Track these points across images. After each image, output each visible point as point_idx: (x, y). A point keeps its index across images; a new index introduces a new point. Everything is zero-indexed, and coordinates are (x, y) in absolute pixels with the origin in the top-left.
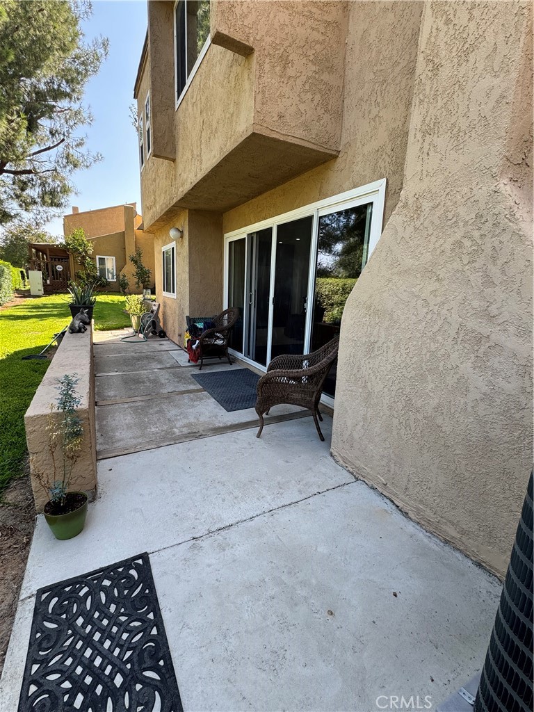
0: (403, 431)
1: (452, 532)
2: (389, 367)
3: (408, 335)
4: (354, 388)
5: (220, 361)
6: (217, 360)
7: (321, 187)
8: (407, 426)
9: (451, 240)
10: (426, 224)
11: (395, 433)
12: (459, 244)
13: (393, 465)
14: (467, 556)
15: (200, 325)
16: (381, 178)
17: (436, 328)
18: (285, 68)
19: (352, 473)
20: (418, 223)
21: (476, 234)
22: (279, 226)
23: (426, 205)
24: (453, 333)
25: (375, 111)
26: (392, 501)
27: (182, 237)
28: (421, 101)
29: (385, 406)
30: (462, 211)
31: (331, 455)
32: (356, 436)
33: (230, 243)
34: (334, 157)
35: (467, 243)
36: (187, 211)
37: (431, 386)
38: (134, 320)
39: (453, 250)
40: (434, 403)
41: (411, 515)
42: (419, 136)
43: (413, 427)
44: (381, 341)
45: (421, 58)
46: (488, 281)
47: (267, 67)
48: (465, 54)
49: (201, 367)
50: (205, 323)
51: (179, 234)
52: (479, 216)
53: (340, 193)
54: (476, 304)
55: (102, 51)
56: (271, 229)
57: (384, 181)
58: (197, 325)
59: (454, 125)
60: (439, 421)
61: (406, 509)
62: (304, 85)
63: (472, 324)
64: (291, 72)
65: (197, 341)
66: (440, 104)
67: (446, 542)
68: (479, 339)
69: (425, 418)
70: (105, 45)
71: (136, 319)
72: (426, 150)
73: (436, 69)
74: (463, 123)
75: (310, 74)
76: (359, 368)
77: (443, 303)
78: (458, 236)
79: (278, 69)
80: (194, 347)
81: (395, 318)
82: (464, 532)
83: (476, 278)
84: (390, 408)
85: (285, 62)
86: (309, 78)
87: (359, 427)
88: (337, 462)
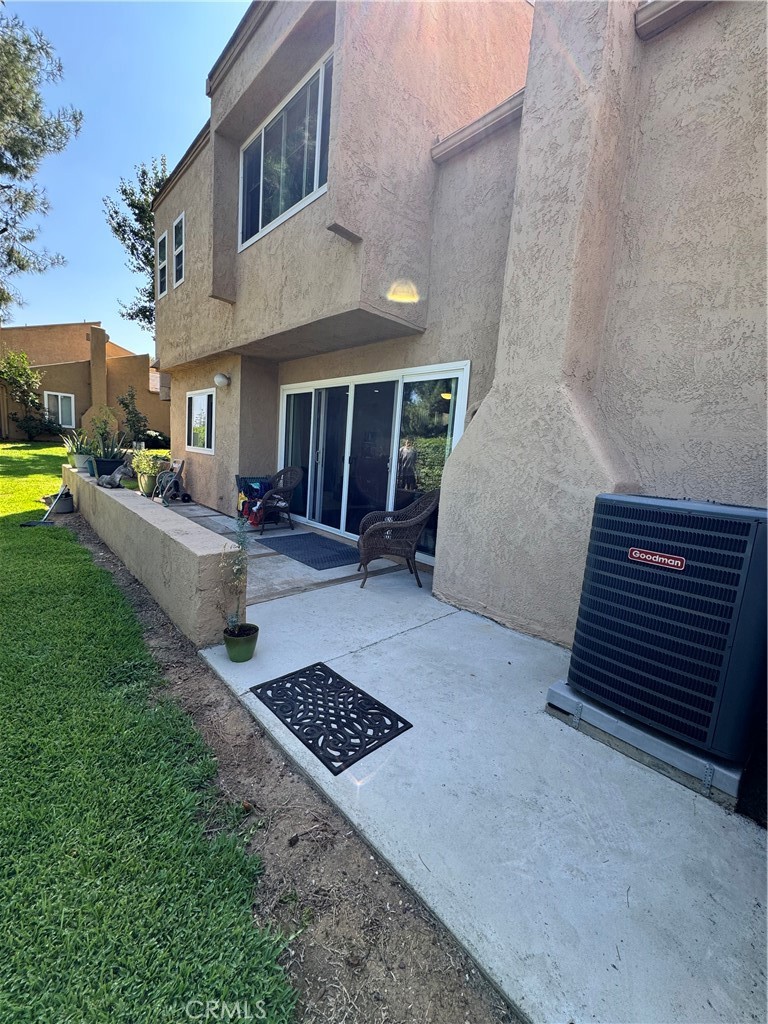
0: (499, 561)
1: (538, 628)
2: (487, 513)
3: (502, 487)
4: (456, 534)
5: (276, 526)
6: (274, 525)
7: (406, 357)
8: (503, 556)
9: (530, 420)
10: (513, 406)
11: (492, 564)
12: (536, 423)
13: (491, 590)
14: (549, 641)
15: (256, 486)
16: (465, 358)
17: (522, 481)
18: (385, 257)
19: (455, 606)
20: (507, 405)
21: (548, 417)
22: (356, 386)
23: (513, 394)
24: (534, 485)
25: (458, 303)
26: (492, 619)
27: (229, 385)
28: (507, 320)
29: (484, 544)
30: (538, 401)
31: (433, 595)
32: (457, 573)
33: (288, 396)
34: (420, 333)
35: (542, 423)
36: (240, 358)
37: (520, 524)
38: (143, 481)
39: (532, 427)
40: (522, 536)
41: (507, 624)
42: (506, 344)
43: (507, 556)
44: (479, 492)
45: (506, 290)
46: (556, 450)
47: (372, 254)
48: (538, 299)
49: (261, 532)
50: (261, 483)
51: (225, 381)
52: (549, 406)
53: (426, 364)
54: (548, 464)
55: (71, 125)
56: (346, 388)
57: (468, 362)
58: (253, 485)
59: (530, 343)
60: (527, 548)
61: (503, 622)
62: (399, 272)
63: (547, 477)
64: (390, 260)
65: (259, 503)
66: (521, 326)
67: (535, 636)
68: (552, 487)
69: (516, 548)
70: (77, 119)
71: (146, 479)
72: (511, 354)
73: (517, 302)
74: (537, 344)
75: (404, 262)
76: (460, 516)
77: (527, 463)
78: (536, 417)
79: (380, 257)
80: (254, 509)
81: (491, 474)
82: (546, 625)
83: (548, 447)
84: (488, 545)
85: (385, 251)
86: (403, 266)
87: (461, 565)
88: (440, 600)
